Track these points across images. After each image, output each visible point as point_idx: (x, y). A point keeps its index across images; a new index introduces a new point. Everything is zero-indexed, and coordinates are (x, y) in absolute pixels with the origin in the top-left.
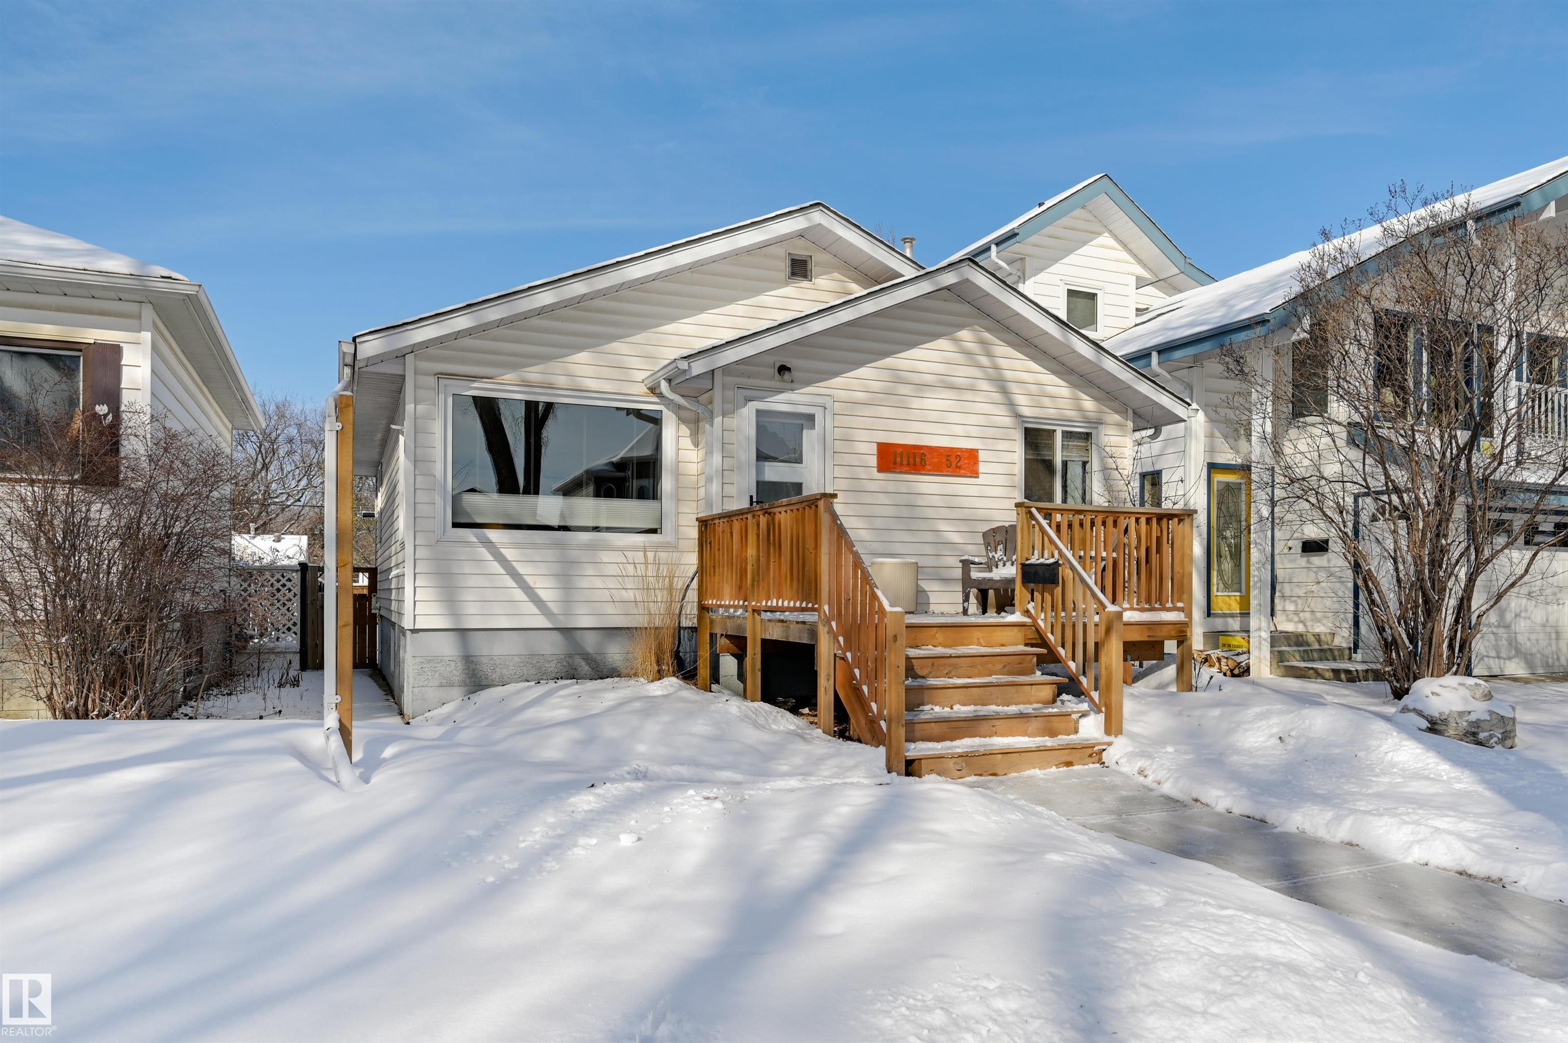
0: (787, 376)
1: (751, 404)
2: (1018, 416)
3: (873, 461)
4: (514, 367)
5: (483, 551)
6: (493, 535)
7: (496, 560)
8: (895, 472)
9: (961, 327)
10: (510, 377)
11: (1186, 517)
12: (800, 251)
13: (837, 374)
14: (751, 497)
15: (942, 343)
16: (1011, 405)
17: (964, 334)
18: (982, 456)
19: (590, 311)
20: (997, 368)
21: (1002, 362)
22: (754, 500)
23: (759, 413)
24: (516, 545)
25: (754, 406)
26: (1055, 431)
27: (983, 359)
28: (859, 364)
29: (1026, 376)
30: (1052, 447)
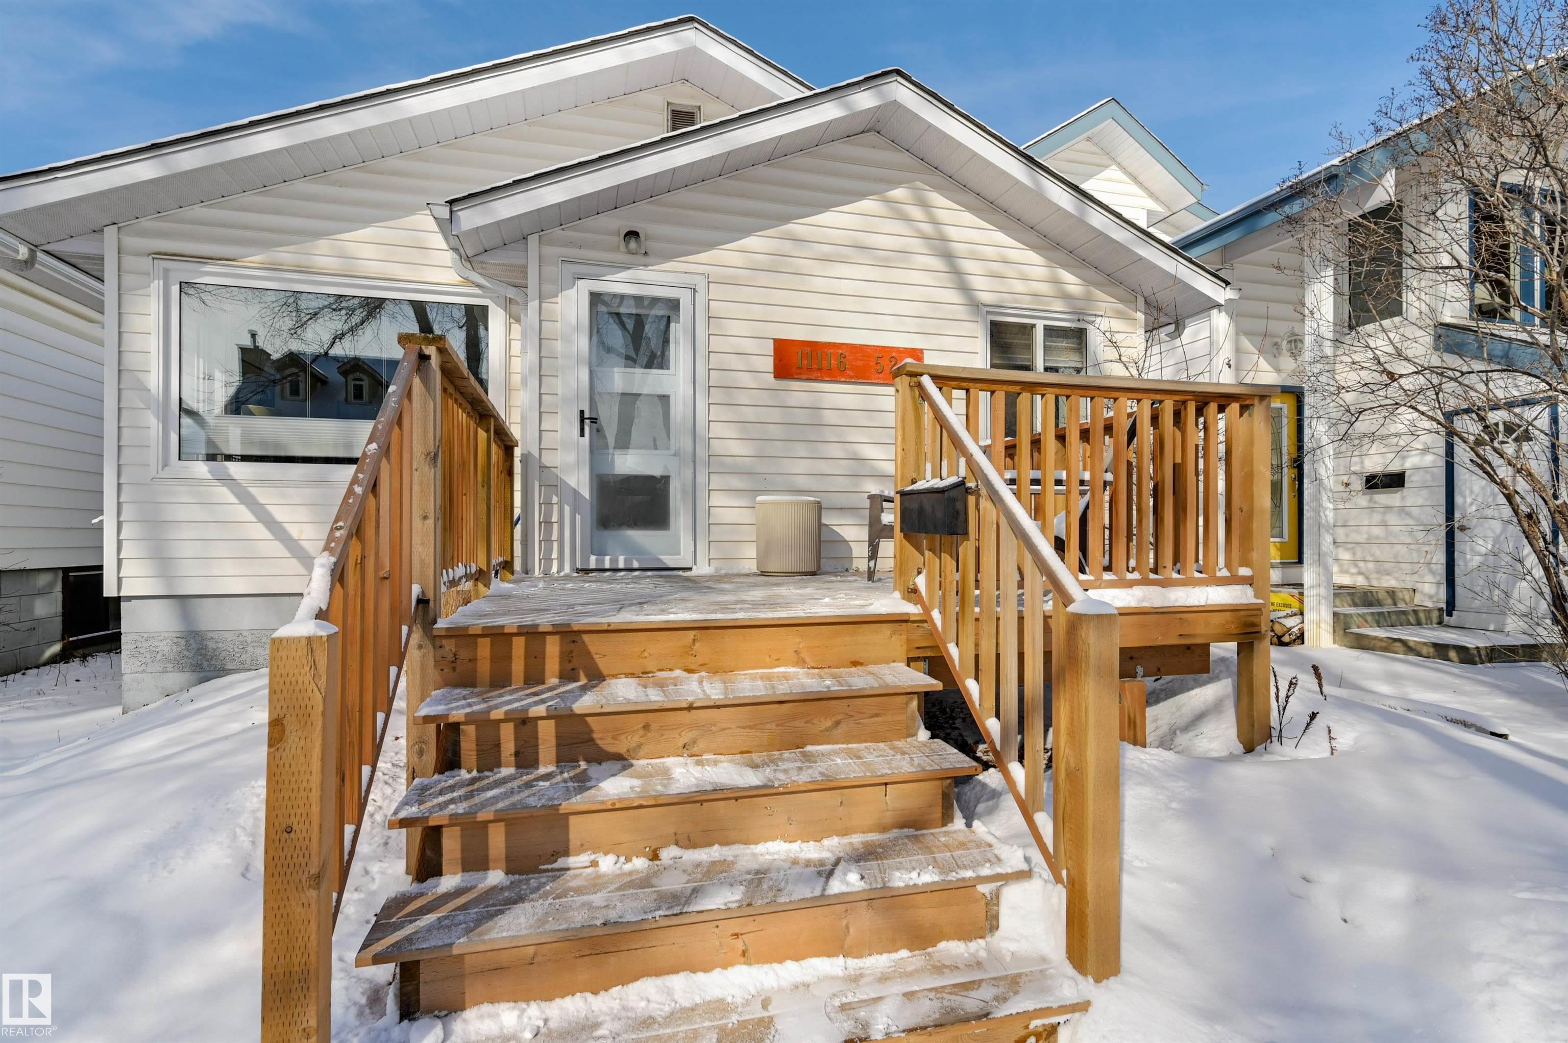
0: (633, 245)
1: (581, 282)
2: (975, 306)
3: (768, 364)
4: (267, 245)
5: (224, 494)
6: (236, 469)
7: (242, 503)
8: (800, 379)
9: (895, 184)
11: (1256, 402)
12: (683, 100)
13: (711, 245)
14: (582, 412)
15: (868, 205)
16: (964, 288)
17: (899, 193)
18: (927, 358)
19: (381, 173)
20: (944, 239)
21: (952, 232)
22: (587, 415)
24: (262, 482)
25: (584, 288)
26: (1033, 326)
27: (927, 228)
28: (748, 232)
29: (990, 252)
30: (1029, 347)
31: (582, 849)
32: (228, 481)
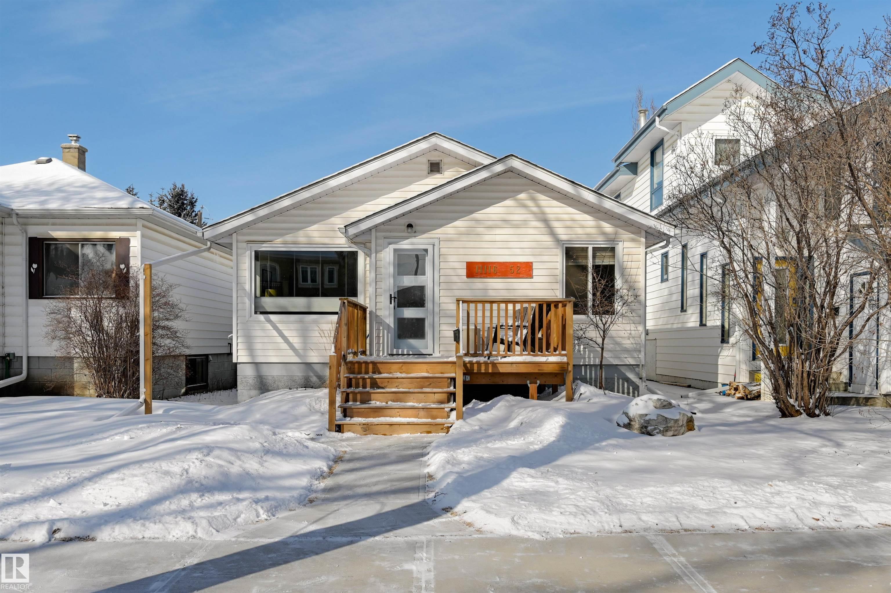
0: (410, 230)
1: (390, 246)
2: (558, 241)
3: (464, 272)
4: (282, 235)
5: (269, 326)
6: (272, 317)
7: (274, 329)
8: (477, 278)
9: (521, 192)
10: (279, 240)
11: (568, 303)
12: (435, 158)
13: (441, 226)
14: (391, 295)
15: (508, 202)
16: (552, 233)
17: (522, 196)
18: (535, 266)
19: (319, 203)
20: (543, 213)
21: (547, 210)
22: (393, 296)
23: (395, 250)
24: (281, 322)
25: (392, 247)
26: (587, 248)
27: (535, 209)
28: (456, 219)
29: (565, 217)
30: (586, 257)
31: (373, 400)
32: (269, 321)
